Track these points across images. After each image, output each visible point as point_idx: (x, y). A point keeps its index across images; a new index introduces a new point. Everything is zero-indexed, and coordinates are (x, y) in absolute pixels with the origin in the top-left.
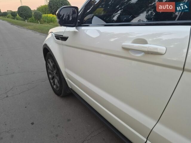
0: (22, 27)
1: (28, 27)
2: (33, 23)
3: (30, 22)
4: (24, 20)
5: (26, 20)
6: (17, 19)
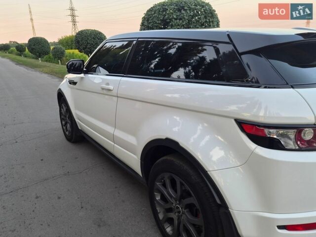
0: (33, 68)
1: (41, 70)
2: (51, 64)
3: (46, 61)
4: (37, 59)
5: (40, 59)
6: (26, 57)
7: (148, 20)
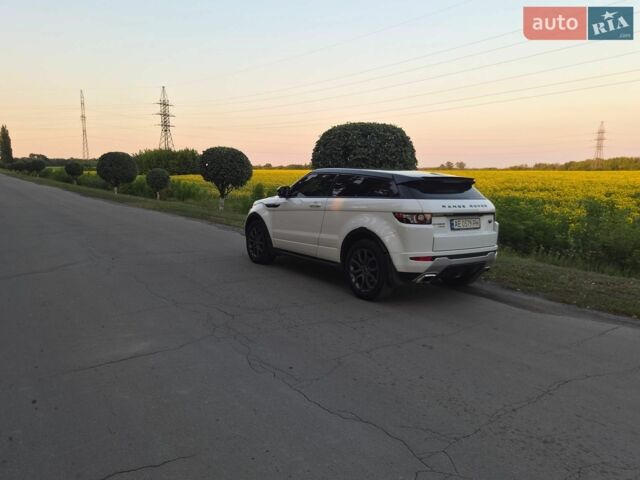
7: (325, 146)
